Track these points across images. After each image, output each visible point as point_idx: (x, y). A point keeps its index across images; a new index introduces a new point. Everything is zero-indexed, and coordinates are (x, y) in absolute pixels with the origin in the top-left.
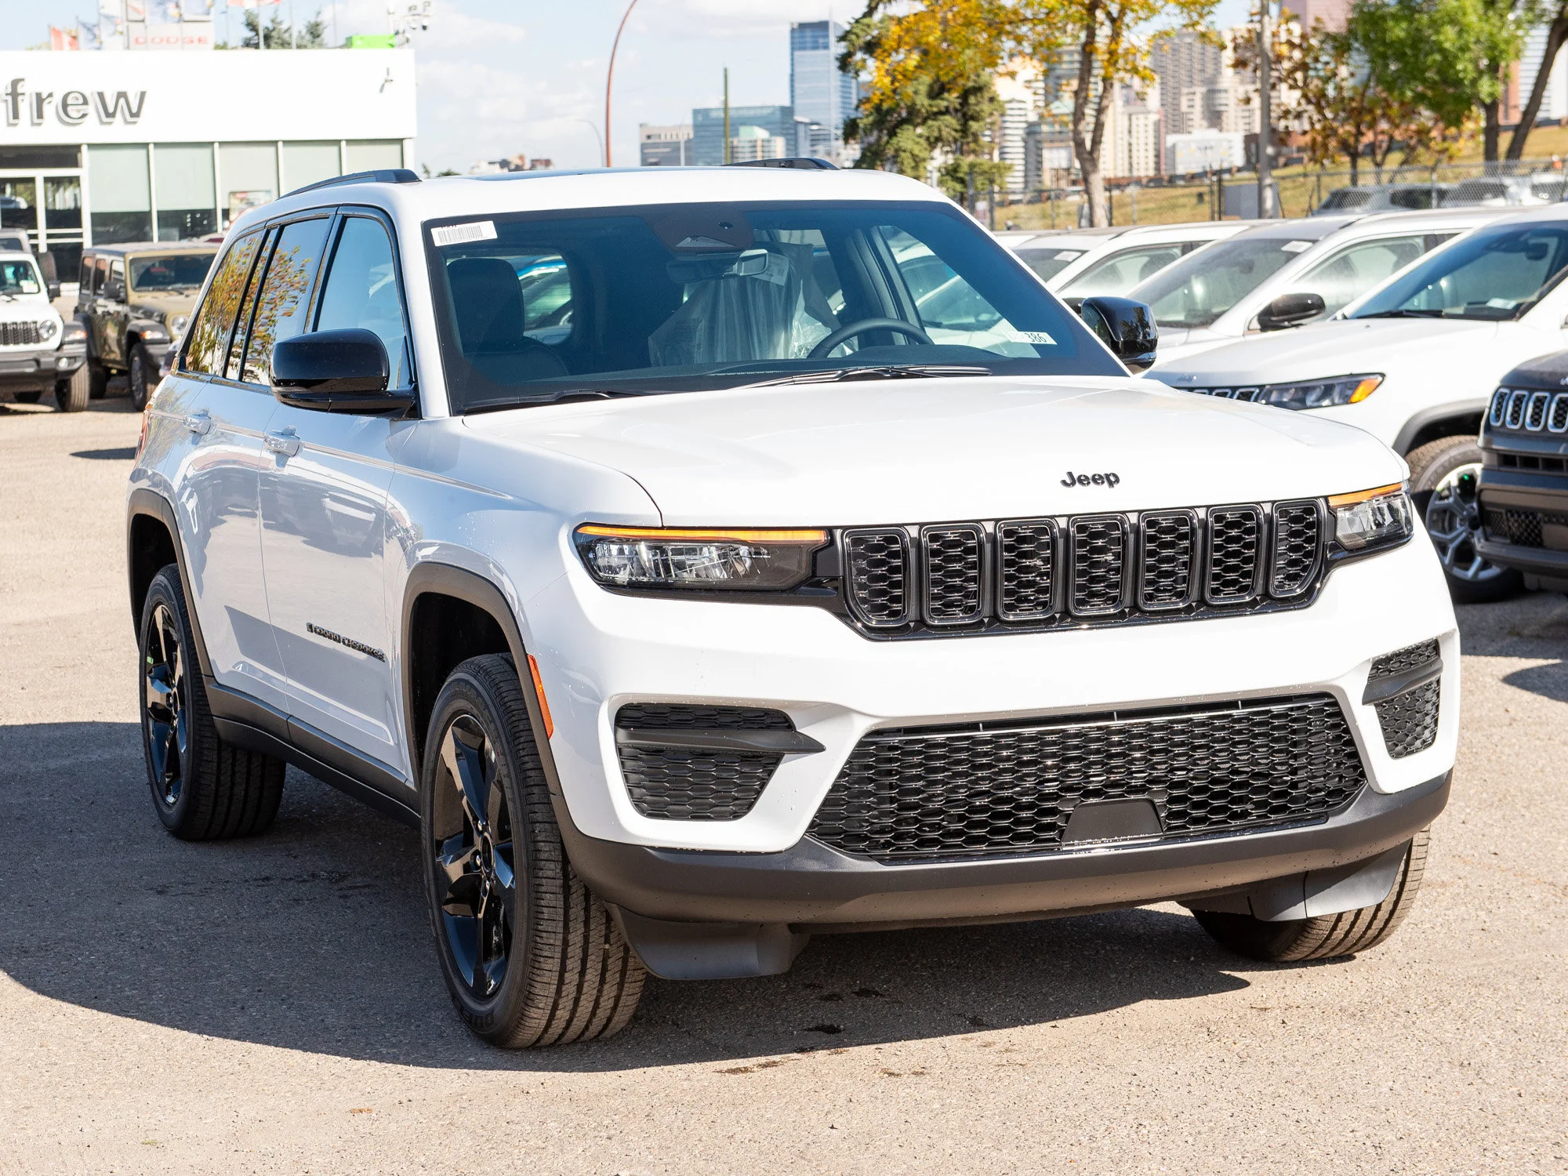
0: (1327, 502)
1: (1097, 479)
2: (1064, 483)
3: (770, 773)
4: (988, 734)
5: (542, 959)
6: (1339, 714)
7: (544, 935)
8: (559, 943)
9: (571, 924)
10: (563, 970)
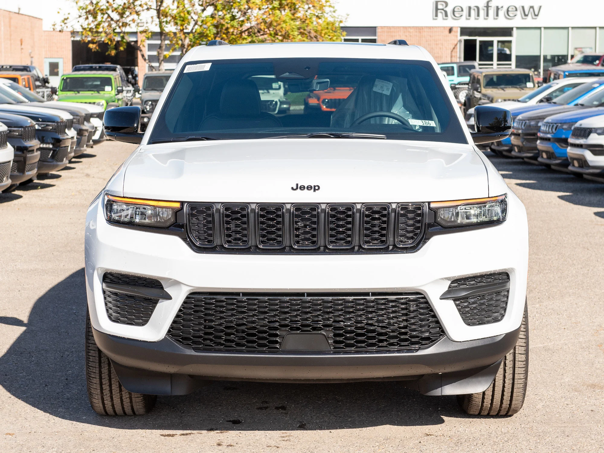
0: (429, 205)
1: (309, 188)
2: (293, 189)
3: (154, 307)
4: (245, 298)
5: (91, 378)
6: (427, 302)
7: (91, 368)
8: (97, 372)
9: (102, 364)
10: (101, 384)
